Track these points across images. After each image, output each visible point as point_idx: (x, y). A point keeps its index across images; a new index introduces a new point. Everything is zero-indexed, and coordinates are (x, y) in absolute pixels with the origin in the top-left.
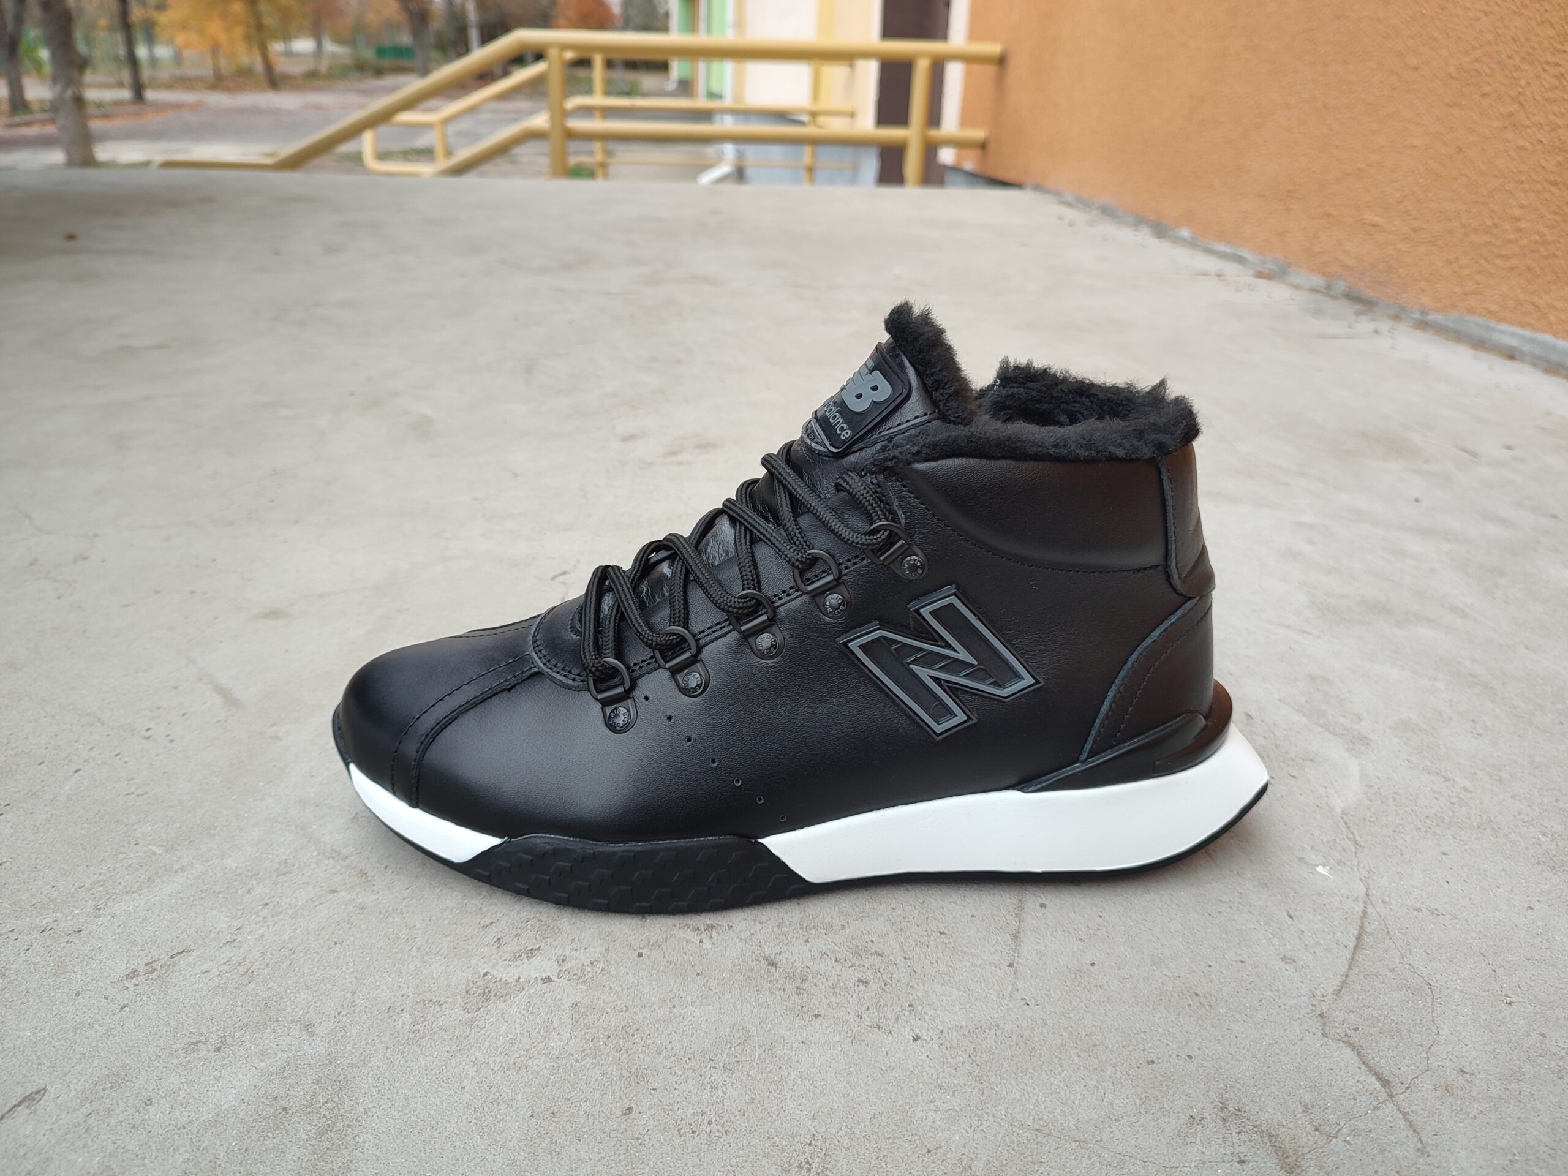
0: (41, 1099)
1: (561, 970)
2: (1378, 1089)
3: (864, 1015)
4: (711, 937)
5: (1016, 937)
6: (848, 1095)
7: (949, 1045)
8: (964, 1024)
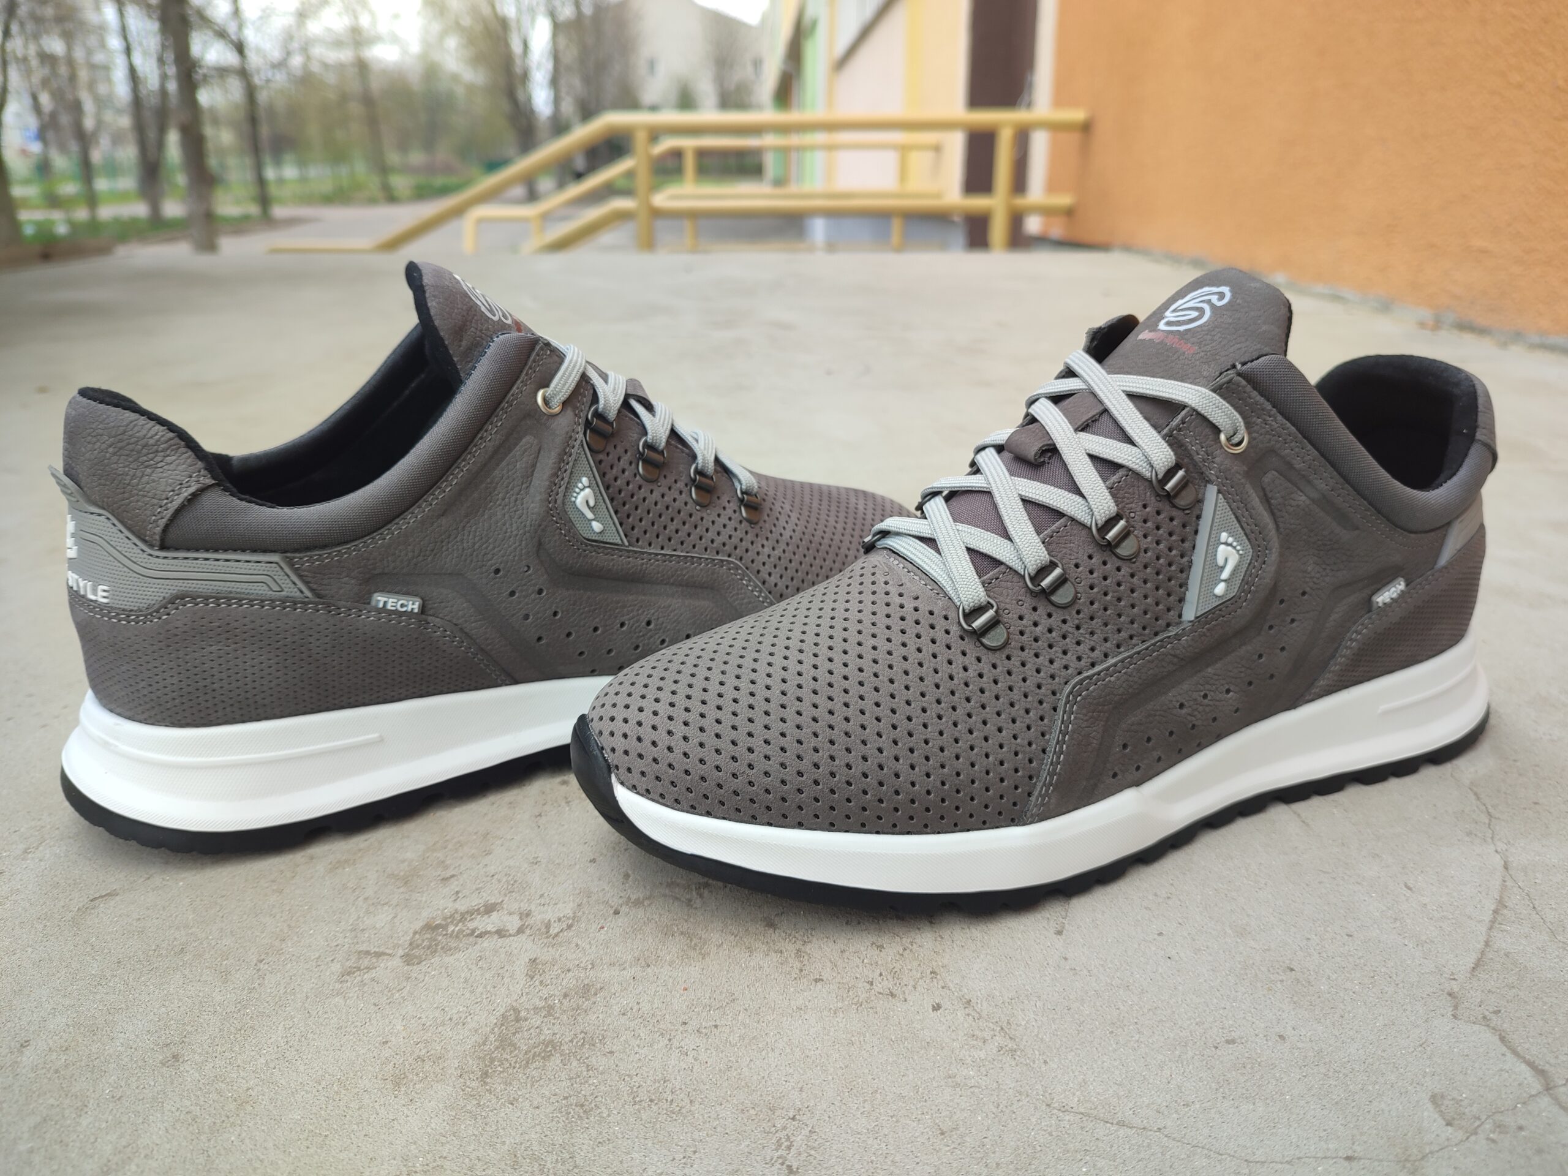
1: (524, 925)
2: (1530, 1079)
3: (875, 981)
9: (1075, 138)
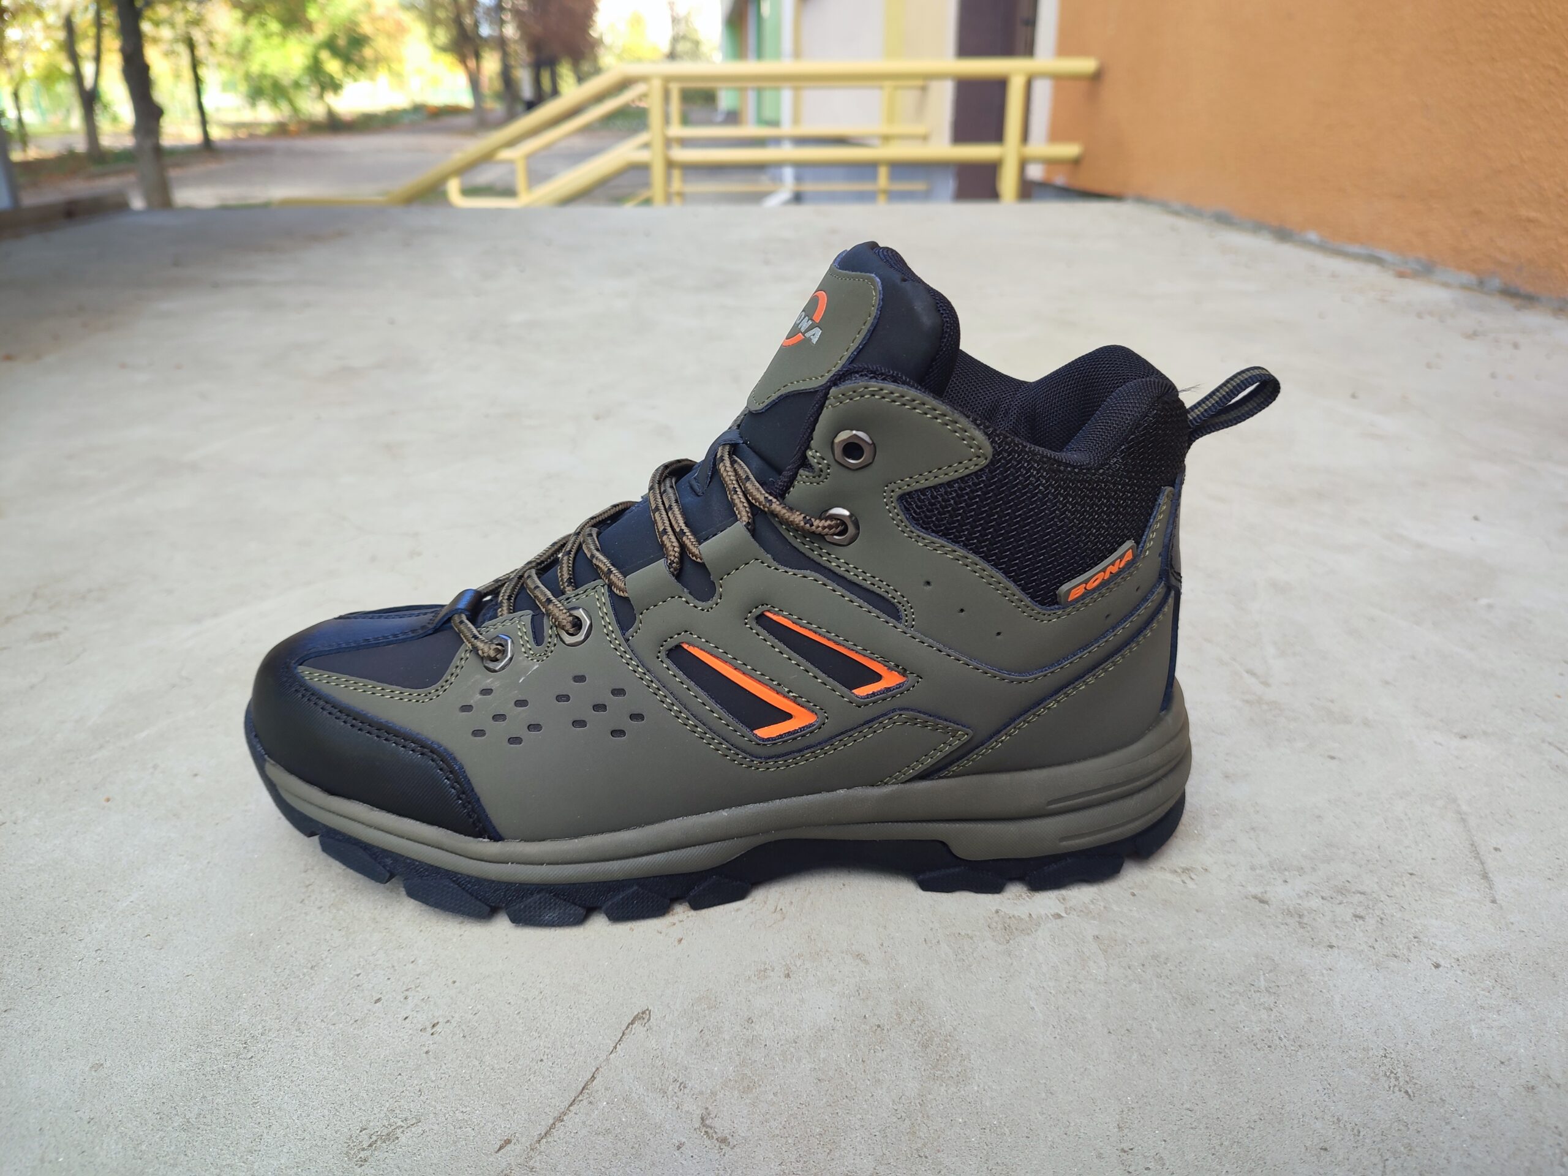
0: (649, 1020)
1: (1066, 908)
3: (1376, 946)
4: (1191, 878)
5: (1485, 876)
6: (1399, 1014)
7: (1471, 971)
8: (1476, 953)
9: (1085, 88)
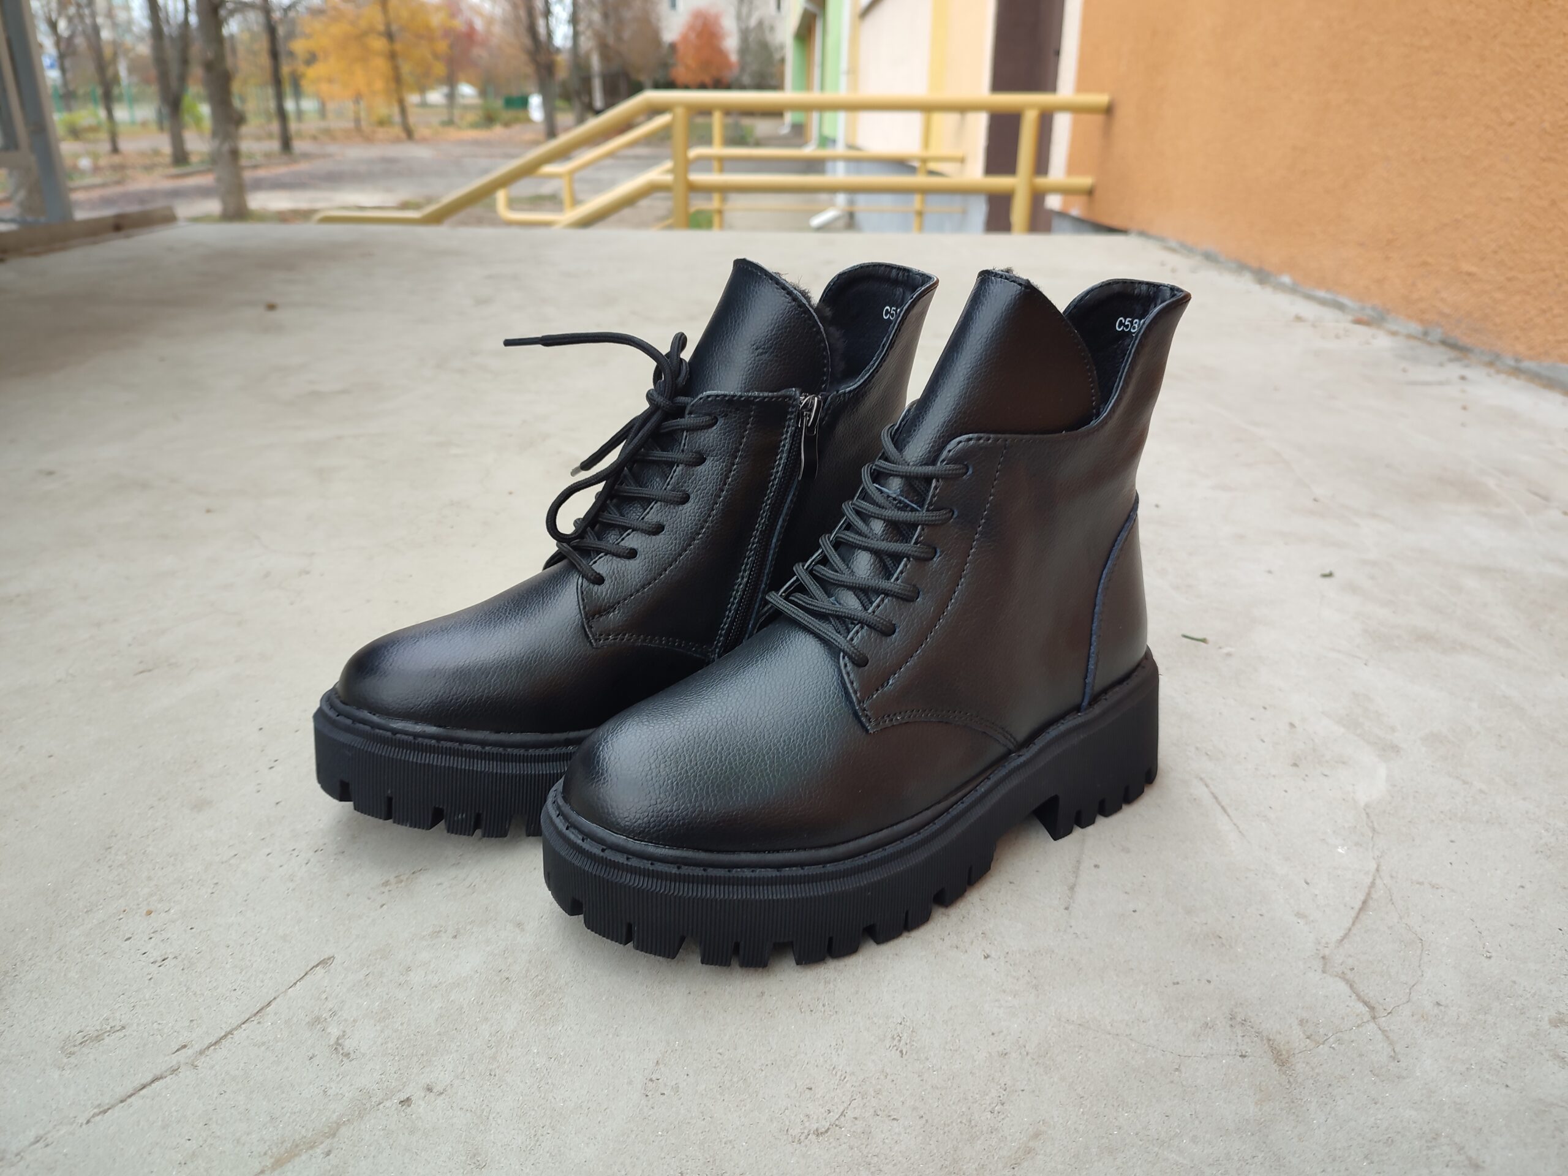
0: (330, 964)
2: (1364, 1012)
5: (1072, 888)
7: (1012, 963)
8: (1026, 949)
9: (1099, 118)
